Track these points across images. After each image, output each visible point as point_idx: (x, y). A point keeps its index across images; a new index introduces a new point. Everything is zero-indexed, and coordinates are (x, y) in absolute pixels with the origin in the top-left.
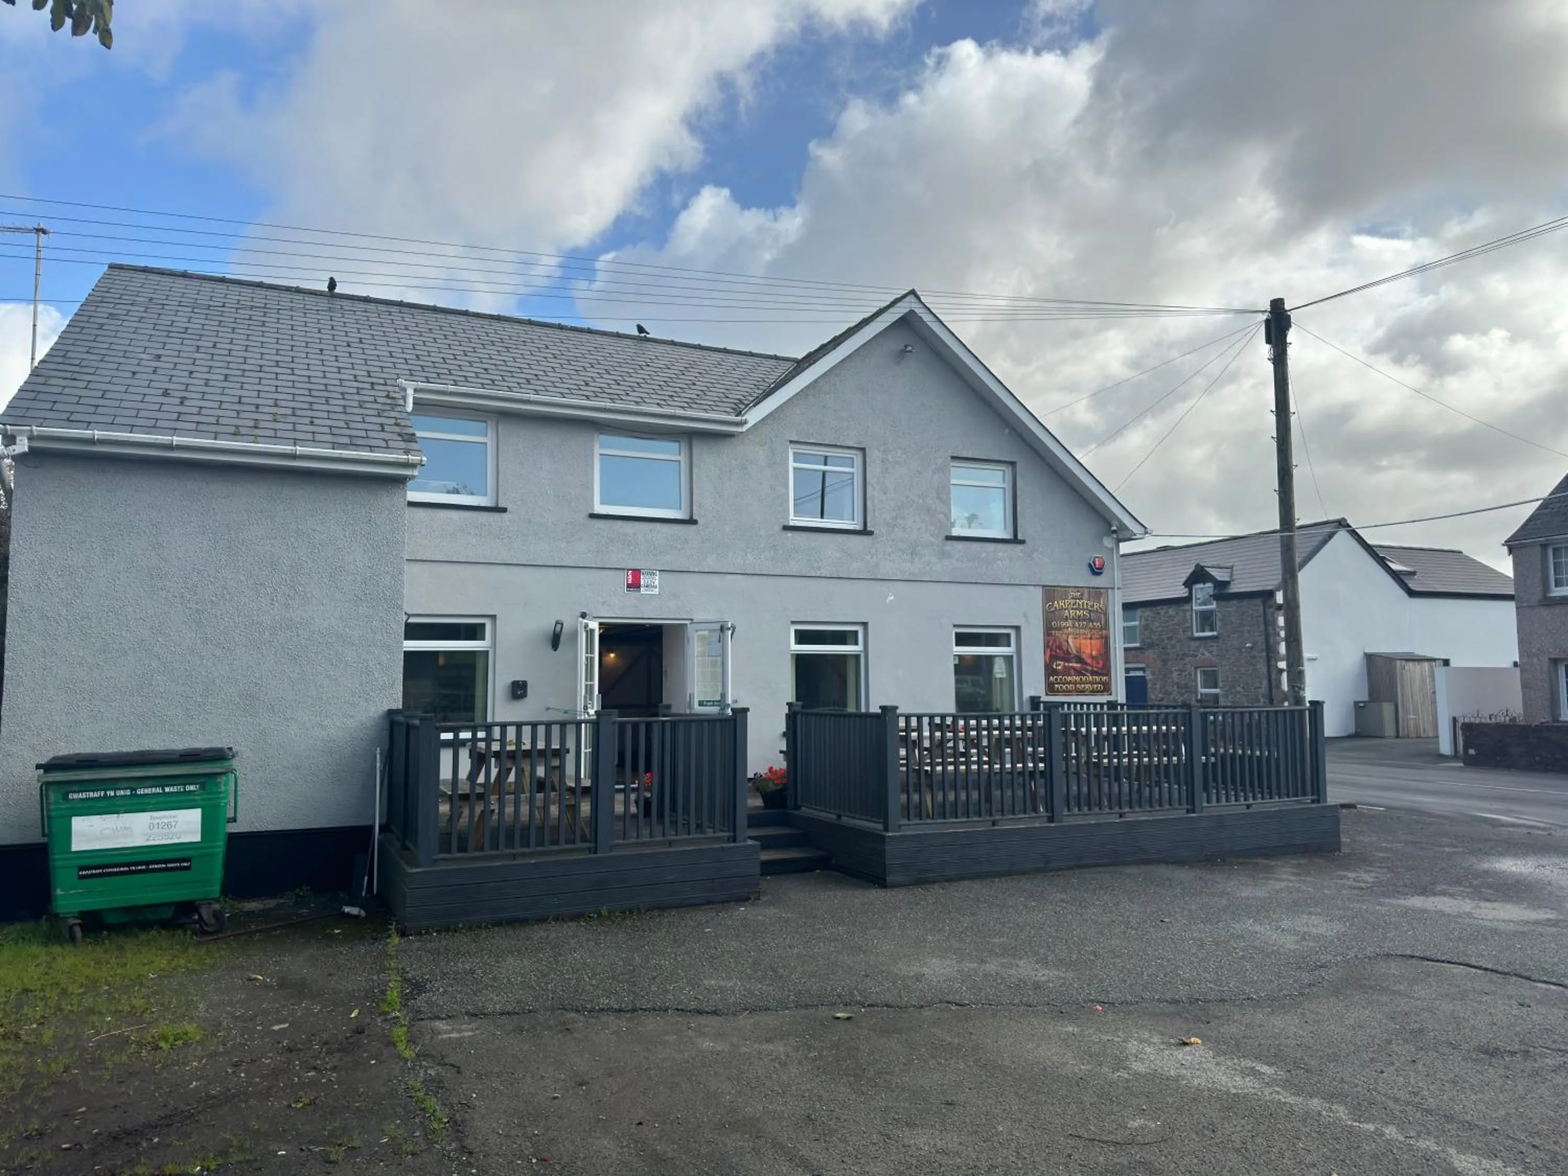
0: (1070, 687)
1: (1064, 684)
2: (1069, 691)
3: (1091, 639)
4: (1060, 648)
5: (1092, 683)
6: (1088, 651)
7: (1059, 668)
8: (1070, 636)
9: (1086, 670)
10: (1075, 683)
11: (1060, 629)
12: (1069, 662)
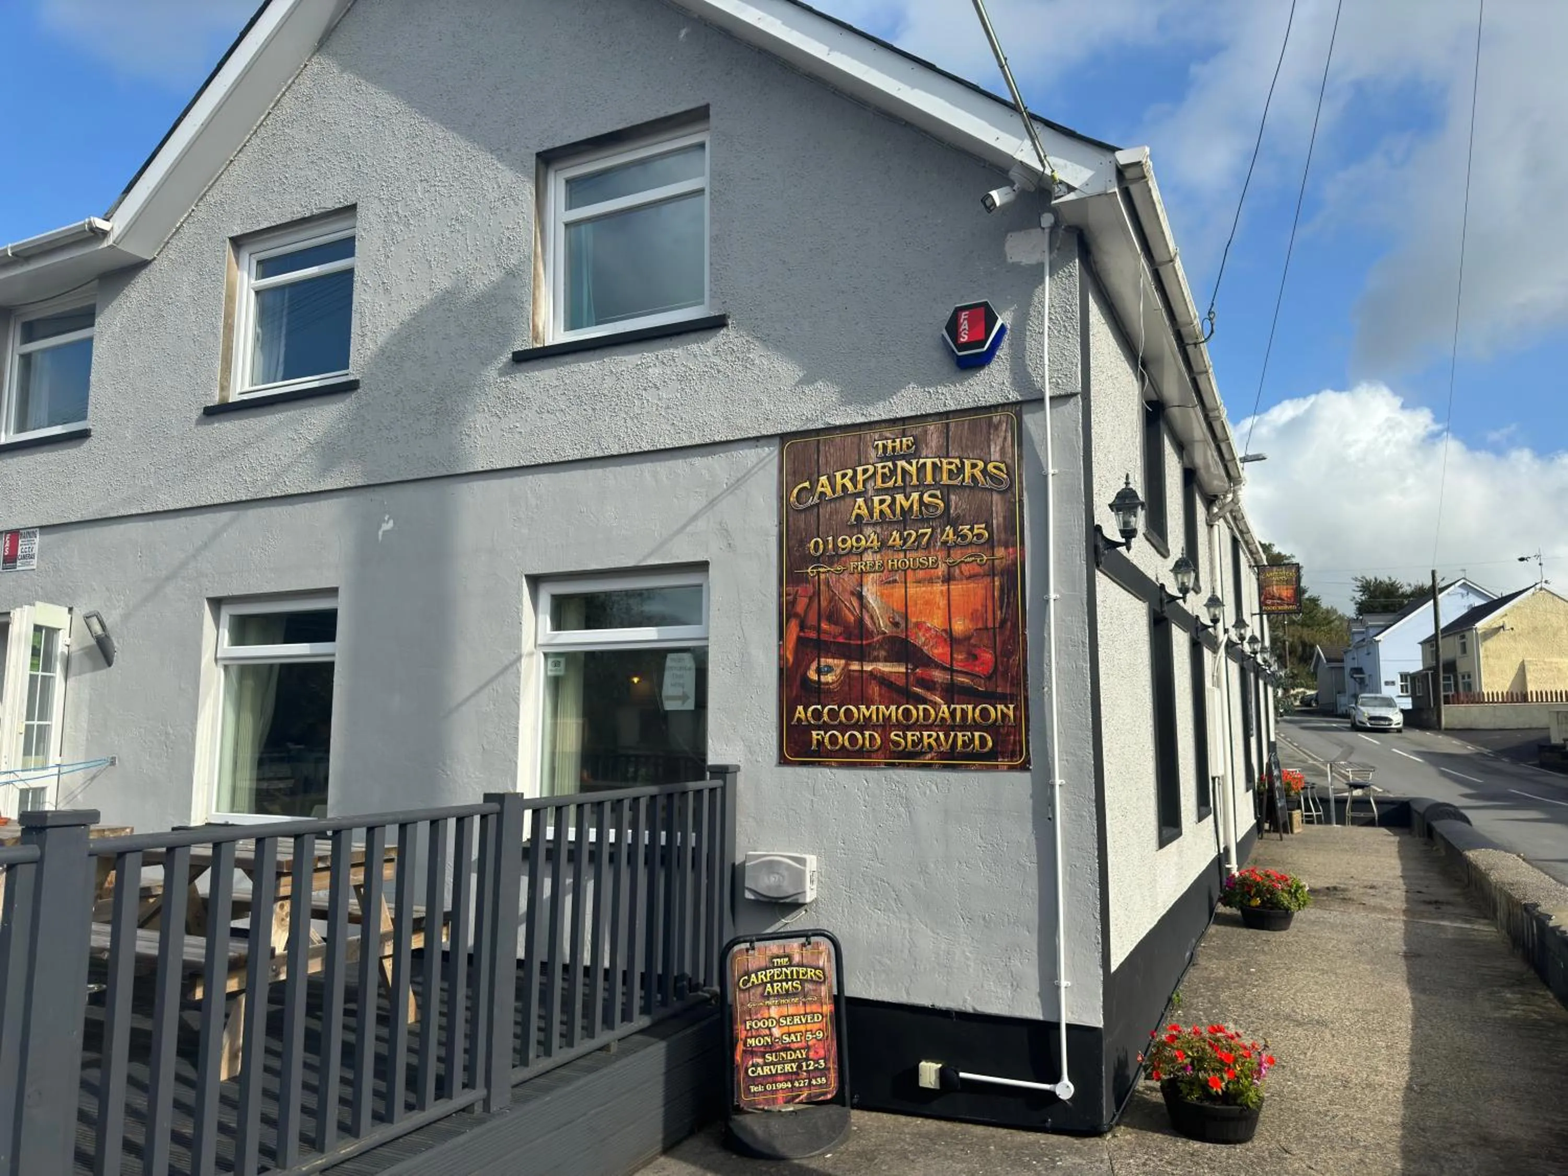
0: (863, 738)
1: (843, 728)
2: (861, 752)
3: (948, 579)
4: (834, 616)
5: (947, 727)
6: (936, 622)
7: (829, 678)
8: (870, 578)
9: (929, 685)
10: (886, 725)
11: (834, 558)
12: (861, 659)
